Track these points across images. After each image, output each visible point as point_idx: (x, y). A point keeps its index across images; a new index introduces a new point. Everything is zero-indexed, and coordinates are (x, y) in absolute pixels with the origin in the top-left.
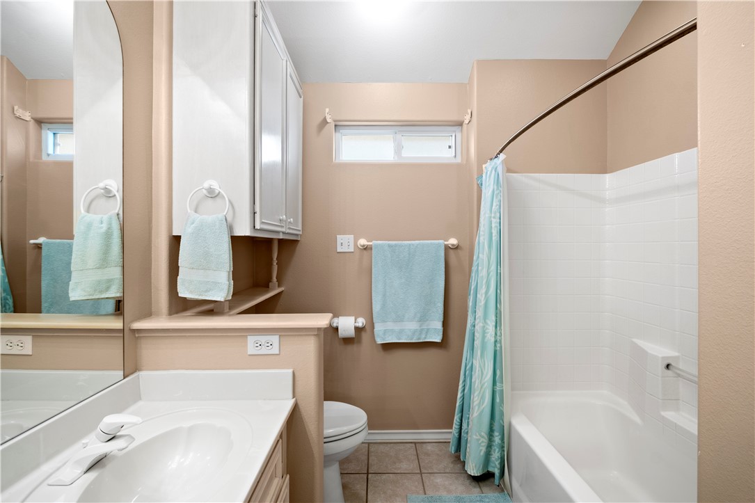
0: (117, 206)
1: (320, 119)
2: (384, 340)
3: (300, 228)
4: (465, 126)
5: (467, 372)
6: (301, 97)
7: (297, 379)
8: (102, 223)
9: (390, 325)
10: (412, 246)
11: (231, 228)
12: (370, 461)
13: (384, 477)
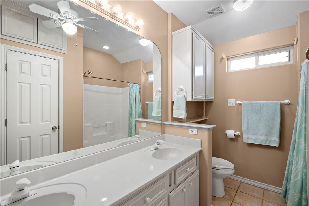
0: (160, 94)
1: (221, 58)
2: (247, 141)
3: (213, 97)
4: (295, 46)
5: (291, 162)
6: (213, 51)
7: (202, 143)
8: (158, 98)
9: (251, 136)
10: (261, 104)
11: (186, 99)
12: (240, 188)
13: (244, 194)
